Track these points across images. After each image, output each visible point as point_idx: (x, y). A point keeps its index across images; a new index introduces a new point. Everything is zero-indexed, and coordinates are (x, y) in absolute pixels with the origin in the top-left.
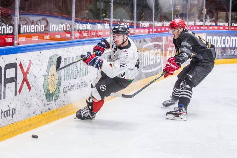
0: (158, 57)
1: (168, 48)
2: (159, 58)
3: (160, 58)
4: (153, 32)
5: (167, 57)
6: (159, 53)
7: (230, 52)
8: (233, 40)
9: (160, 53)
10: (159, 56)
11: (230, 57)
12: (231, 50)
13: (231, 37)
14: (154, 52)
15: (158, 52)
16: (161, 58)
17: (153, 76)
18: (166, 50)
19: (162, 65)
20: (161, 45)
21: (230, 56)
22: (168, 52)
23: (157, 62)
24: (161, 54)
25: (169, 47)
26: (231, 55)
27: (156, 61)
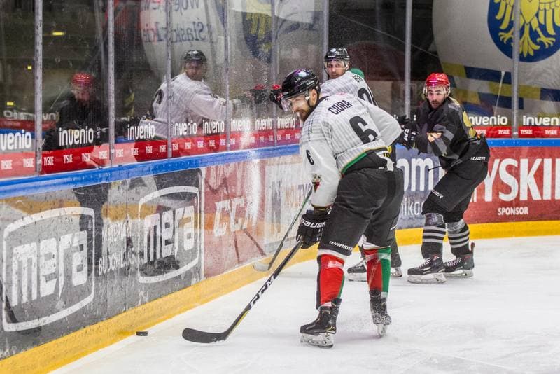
0: (185, 234)
1: (216, 203)
2: (189, 237)
3: (193, 236)
4: (170, 155)
5: (215, 231)
6: (189, 220)
7: (410, 208)
8: (418, 169)
9: (193, 221)
10: (189, 228)
11: (411, 222)
12: (413, 201)
13: (413, 160)
14: (174, 216)
15: (186, 216)
16: (196, 234)
17: (173, 295)
18: (211, 209)
19: (200, 256)
20: (196, 195)
21: (411, 219)
22: (218, 215)
23: (186, 249)
24: (196, 222)
25: (219, 200)
26: (416, 216)
27: (181, 247)
